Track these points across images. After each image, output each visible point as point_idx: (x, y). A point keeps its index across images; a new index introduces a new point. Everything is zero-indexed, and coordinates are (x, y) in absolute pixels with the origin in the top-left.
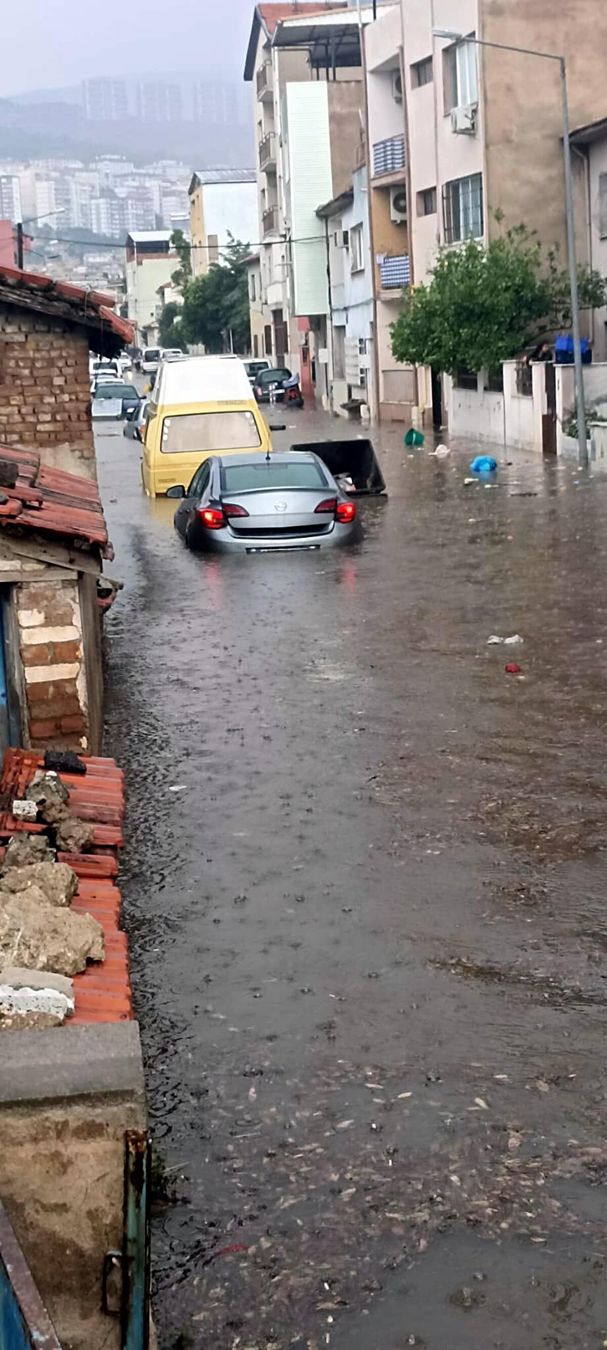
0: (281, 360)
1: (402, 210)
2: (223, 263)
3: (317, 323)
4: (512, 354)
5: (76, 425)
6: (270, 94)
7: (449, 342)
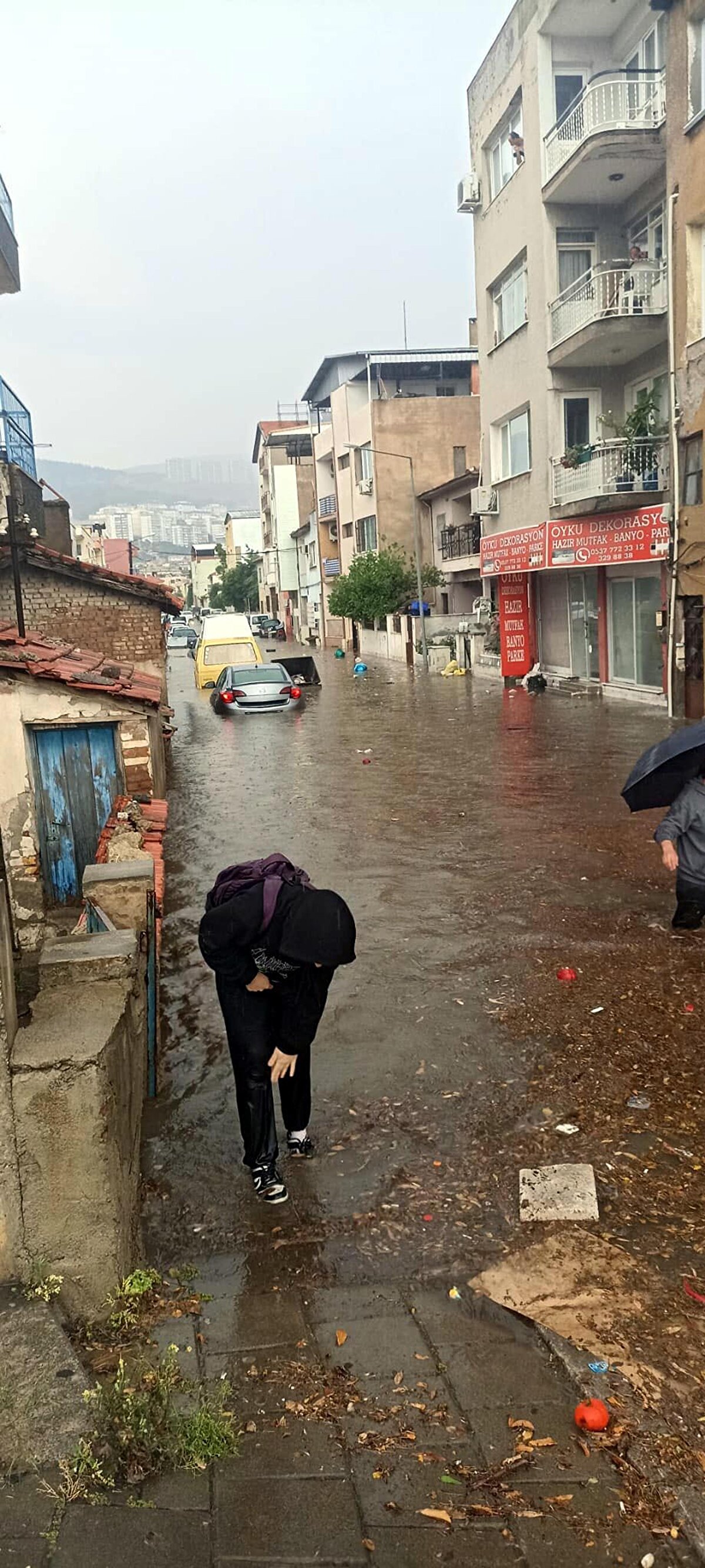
0: (275, 615)
1: (335, 534)
2: (243, 562)
3: (293, 594)
4: (392, 611)
5: (154, 651)
6: (267, 471)
7: (358, 605)
